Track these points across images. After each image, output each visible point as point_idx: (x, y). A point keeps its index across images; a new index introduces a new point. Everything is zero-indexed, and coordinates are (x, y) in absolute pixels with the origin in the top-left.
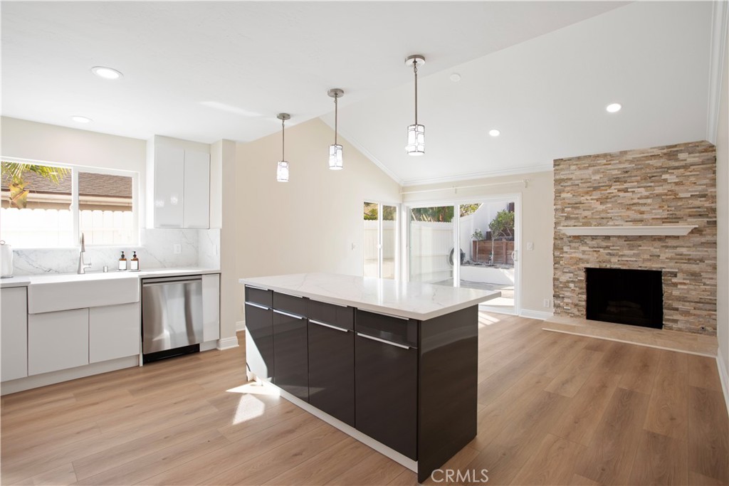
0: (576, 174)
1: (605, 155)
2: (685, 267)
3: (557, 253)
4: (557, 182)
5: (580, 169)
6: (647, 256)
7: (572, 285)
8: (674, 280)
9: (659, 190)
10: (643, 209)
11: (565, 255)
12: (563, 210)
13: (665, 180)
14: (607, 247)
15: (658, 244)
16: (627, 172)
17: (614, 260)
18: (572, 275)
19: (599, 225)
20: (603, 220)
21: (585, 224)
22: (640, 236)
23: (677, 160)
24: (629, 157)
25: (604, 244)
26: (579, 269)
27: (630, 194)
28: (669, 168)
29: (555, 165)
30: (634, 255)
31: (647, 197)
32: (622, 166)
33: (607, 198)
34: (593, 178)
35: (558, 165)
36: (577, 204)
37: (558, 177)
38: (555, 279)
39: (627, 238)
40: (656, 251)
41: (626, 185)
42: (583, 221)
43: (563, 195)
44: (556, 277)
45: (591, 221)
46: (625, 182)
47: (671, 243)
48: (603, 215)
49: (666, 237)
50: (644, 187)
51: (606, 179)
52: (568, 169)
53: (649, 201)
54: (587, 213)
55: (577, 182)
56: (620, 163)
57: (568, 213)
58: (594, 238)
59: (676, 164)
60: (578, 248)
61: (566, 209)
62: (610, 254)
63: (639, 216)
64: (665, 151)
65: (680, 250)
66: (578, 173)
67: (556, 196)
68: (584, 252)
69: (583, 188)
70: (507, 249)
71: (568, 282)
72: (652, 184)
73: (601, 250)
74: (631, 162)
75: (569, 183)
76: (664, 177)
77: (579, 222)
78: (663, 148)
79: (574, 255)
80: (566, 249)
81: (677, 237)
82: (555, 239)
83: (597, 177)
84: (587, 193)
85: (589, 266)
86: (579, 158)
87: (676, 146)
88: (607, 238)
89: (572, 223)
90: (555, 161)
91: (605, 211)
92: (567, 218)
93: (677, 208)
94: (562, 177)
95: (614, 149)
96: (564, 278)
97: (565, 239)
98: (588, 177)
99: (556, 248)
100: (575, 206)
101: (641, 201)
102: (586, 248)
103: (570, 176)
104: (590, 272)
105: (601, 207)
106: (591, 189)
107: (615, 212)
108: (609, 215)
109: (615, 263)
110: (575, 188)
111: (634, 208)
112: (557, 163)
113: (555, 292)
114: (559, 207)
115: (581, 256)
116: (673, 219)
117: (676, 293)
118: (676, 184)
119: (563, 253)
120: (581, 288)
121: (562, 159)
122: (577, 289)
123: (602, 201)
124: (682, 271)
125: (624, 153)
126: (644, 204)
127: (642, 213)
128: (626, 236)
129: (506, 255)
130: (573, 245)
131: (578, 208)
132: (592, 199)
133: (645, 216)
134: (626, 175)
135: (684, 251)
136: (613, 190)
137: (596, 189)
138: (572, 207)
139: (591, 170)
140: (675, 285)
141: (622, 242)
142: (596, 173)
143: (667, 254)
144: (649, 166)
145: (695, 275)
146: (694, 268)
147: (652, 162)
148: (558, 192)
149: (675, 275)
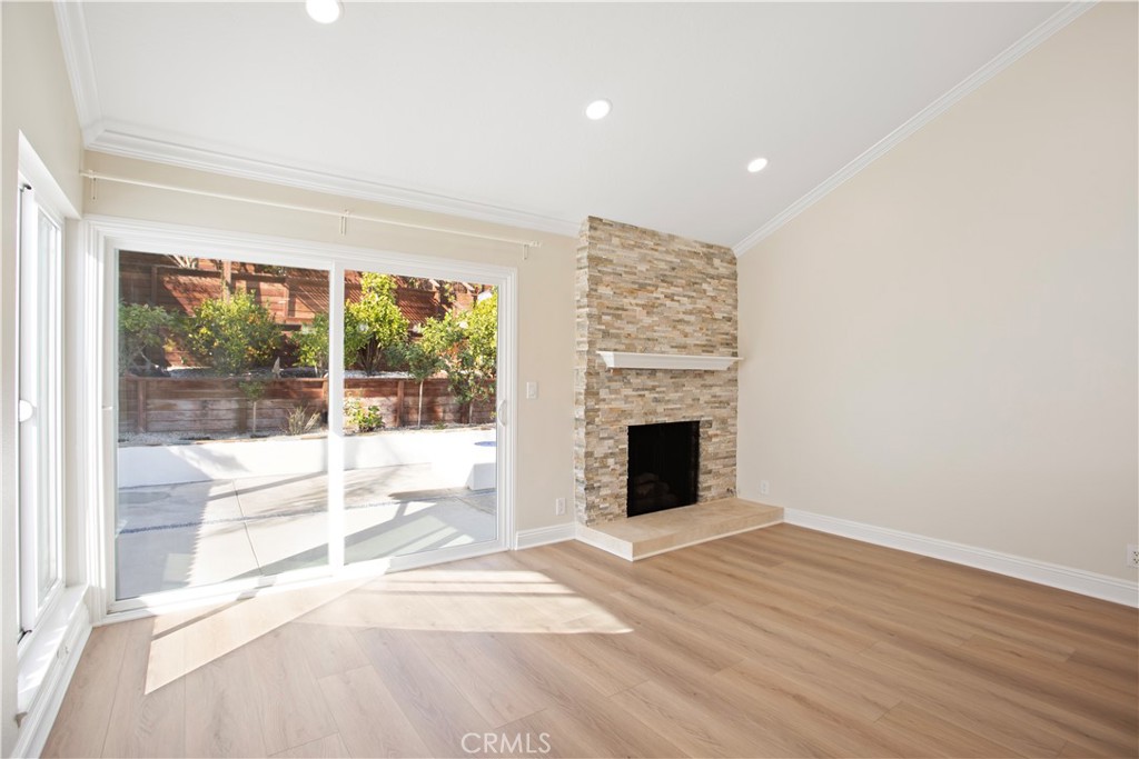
0: (621, 256)
1: (654, 234)
2: (717, 412)
3: (591, 403)
4: (594, 261)
5: (623, 246)
6: (689, 401)
7: (611, 461)
8: (711, 432)
9: (700, 305)
10: (688, 329)
11: (602, 406)
12: (599, 319)
13: (705, 291)
14: (653, 389)
15: (699, 382)
16: (674, 269)
17: (660, 409)
18: (611, 441)
19: (644, 350)
20: (650, 343)
21: (629, 348)
22: (685, 371)
23: (712, 266)
24: (676, 246)
25: (650, 383)
26: (621, 430)
27: (676, 304)
28: (708, 275)
29: (591, 228)
30: (681, 400)
31: (691, 313)
32: (669, 258)
33: (653, 306)
34: (639, 268)
35: (595, 229)
36: (618, 309)
37: (594, 252)
38: (588, 455)
39: (673, 374)
40: (697, 392)
41: (673, 290)
42: (627, 341)
43: (602, 290)
44: (590, 450)
45: (636, 342)
46: (672, 283)
47: (709, 380)
48: (649, 334)
49: (706, 371)
50: (689, 297)
51: (652, 274)
52: (609, 241)
53: (692, 318)
54: (631, 329)
55: (620, 269)
56: (667, 252)
57: (607, 324)
58: (639, 372)
59: (711, 271)
60: (617, 392)
61: (604, 317)
62: (656, 400)
63: (682, 340)
64: (704, 250)
66: (620, 252)
67: (591, 289)
68: (626, 398)
69: (626, 282)
71: (606, 456)
72: (694, 294)
73: (646, 393)
74: (678, 254)
75: (609, 269)
76: (705, 286)
77: (620, 343)
79: (614, 405)
80: (603, 393)
81: (712, 372)
82: (589, 374)
83: (643, 267)
84: (632, 292)
85: (633, 422)
86: (623, 226)
87: (710, 247)
88: (653, 372)
89: (612, 343)
90: (591, 219)
91: (650, 328)
92: (606, 334)
93: (715, 332)
94: (600, 254)
95: (662, 228)
96: (599, 452)
97: (603, 375)
98: (632, 264)
99: (590, 392)
100: (618, 312)
101: (687, 318)
102: (629, 392)
103: (611, 257)
104: (633, 430)
105: (647, 320)
106: (636, 286)
107: (662, 331)
108: (656, 335)
109: (661, 415)
110: (617, 279)
111: (680, 327)
112: (594, 223)
113: (588, 479)
114: (595, 311)
115: (623, 406)
116: (708, 348)
117: (710, 449)
118: (714, 299)
119: (599, 401)
120: (622, 465)
121: (601, 220)
122: (618, 467)
123: (650, 308)
124: (715, 418)
125: (672, 237)
126: (688, 323)
127: (686, 335)
128: (671, 371)
130: (614, 385)
131: (618, 317)
132: (637, 305)
133: (689, 341)
134: (673, 274)
135: (716, 390)
136: (659, 294)
137: (642, 287)
138: (615, 316)
139: (635, 254)
140: (710, 437)
141: (668, 380)
142: (643, 259)
143: (705, 396)
144: (692, 266)
145: (724, 421)
146: (723, 412)
147: (694, 261)
148: (594, 281)
149: (710, 424)
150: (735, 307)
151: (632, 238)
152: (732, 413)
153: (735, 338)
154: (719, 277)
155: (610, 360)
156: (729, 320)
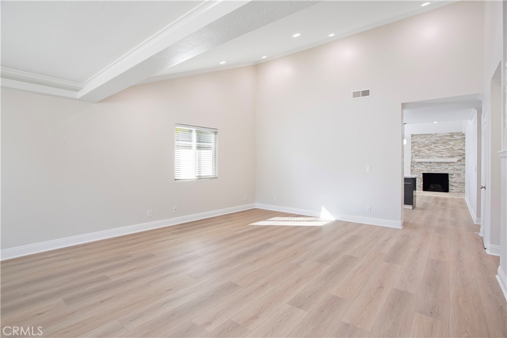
0: (419, 140)
1: (430, 134)
2: (455, 172)
3: (412, 168)
4: (412, 142)
5: (420, 138)
6: (444, 169)
8: (452, 176)
9: (448, 147)
10: (443, 153)
12: (414, 153)
13: (450, 144)
14: (430, 166)
15: (447, 165)
17: (433, 170)
19: (428, 158)
20: (429, 157)
21: (422, 158)
22: (442, 162)
23: (453, 137)
24: (438, 135)
25: (429, 165)
26: (420, 174)
27: (438, 148)
28: (451, 140)
30: (441, 168)
31: (444, 149)
39: (437, 163)
40: (447, 167)
41: (437, 145)
43: (414, 147)
45: (425, 157)
47: (451, 164)
48: (429, 155)
49: (450, 162)
50: (443, 146)
51: (430, 143)
52: (416, 138)
53: (444, 150)
54: (423, 154)
55: (419, 143)
56: (435, 137)
57: (416, 154)
58: (426, 162)
59: (453, 139)
60: (420, 166)
62: (431, 168)
63: (441, 155)
65: (454, 167)
68: (422, 168)
69: (422, 145)
72: (446, 145)
73: (428, 167)
74: (439, 137)
75: (417, 143)
76: (450, 143)
77: (420, 157)
78: (449, 133)
79: (418, 169)
80: (415, 166)
81: (453, 162)
82: (411, 163)
83: (427, 142)
84: (423, 147)
85: (424, 172)
86: (420, 135)
87: (453, 133)
88: (430, 162)
89: (418, 157)
91: (430, 153)
92: (416, 156)
93: (454, 153)
94: (414, 141)
95: (433, 132)
97: (415, 163)
98: (424, 141)
99: (411, 166)
100: (419, 151)
101: (442, 150)
102: (423, 166)
103: (417, 141)
104: (424, 174)
105: (428, 152)
107: (433, 154)
108: (431, 155)
109: (433, 171)
110: (419, 145)
111: (440, 153)
112: (412, 136)
114: (413, 151)
115: (421, 169)
116: (452, 157)
117: (453, 180)
118: (453, 145)
119: (414, 168)
120: (421, 180)
121: (414, 135)
123: (429, 150)
124: (455, 173)
125: (436, 134)
126: (443, 152)
127: (442, 154)
130: (418, 165)
132: (425, 149)
134: (437, 141)
135: (455, 167)
136: (433, 146)
137: (426, 146)
139: (424, 139)
140: (453, 178)
141: (435, 164)
142: (426, 140)
143: (451, 168)
144: (445, 139)
145: (459, 174)
146: (459, 172)
147: (445, 138)
148: (412, 147)
149: (453, 175)
150: (464, 146)
151: (423, 136)
152: (463, 172)
153: (464, 154)
154: (456, 140)
155: (418, 160)
156: (461, 149)
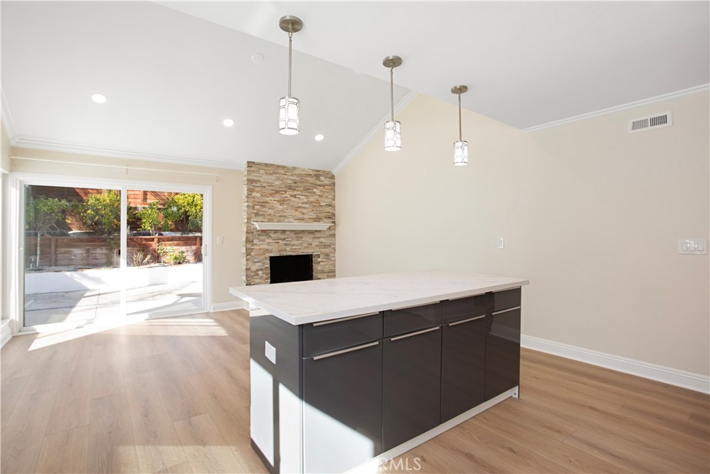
0: (264, 178)
1: (284, 167)
2: (323, 250)
3: (249, 246)
4: (250, 181)
5: (267, 174)
6: (306, 245)
7: (260, 273)
8: (319, 260)
9: (312, 199)
10: (304, 211)
11: (255, 247)
12: (253, 208)
13: (315, 193)
14: (284, 239)
15: (311, 236)
16: (296, 183)
17: (288, 248)
18: (260, 264)
19: (279, 221)
20: (282, 218)
21: (270, 221)
22: (303, 231)
23: (320, 180)
24: (297, 172)
25: (282, 237)
26: (266, 258)
27: (297, 199)
28: (317, 185)
29: (248, 166)
30: (300, 244)
31: (306, 203)
32: (293, 178)
33: (284, 201)
34: (276, 183)
35: (251, 167)
36: (264, 203)
37: (250, 177)
38: (247, 269)
39: (296, 232)
40: (310, 241)
41: (295, 193)
42: (269, 217)
43: (254, 194)
44: (248, 267)
45: (274, 218)
46: (295, 190)
47: (317, 235)
48: (281, 214)
49: (316, 231)
50: (305, 196)
51: (283, 186)
52: (258, 172)
53: (307, 206)
54: (271, 212)
55: (264, 185)
56: (292, 175)
57: (257, 210)
58: (276, 231)
59: (319, 183)
60: (263, 241)
61: (256, 207)
62: (285, 244)
63: (301, 216)
64: (315, 173)
66: (265, 177)
67: (249, 194)
68: (269, 244)
69: (268, 190)
70: (56, 247)
71: (257, 270)
72: (308, 194)
73: (280, 241)
74: (298, 176)
75: (258, 185)
76: (315, 190)
77: (265, 218)
79: (261, 247)
80: (256, 241)
81: (320, 231)
82: (247, 232)
83: (278, 183)
84: (271, 195)
85: (272, 255)
86: (266, 165)
87: (319, 171)
88: (284, 231)
89: (260, 218)
90: (248, 162)
91: (282, 211)
92: (257, 214)
93: (320, 212)
94: (254, 178)
95: (289, 164)
96: (254, 268)
97: (255, 233)
98: (271, 181)
99: (248, 241)
100: (263, 204)
101: (303, 205)
102: (270, 241)
103: (259, 179)
104: (272, 259)
105: (281, 208)
106: (274, 192)
107: (289, 212)
108: (285, 214)
109: (289, 252)
110: (263, 189)
111: (300, 210)
112: (250, 164)
113: (247, 281)
114: (251, 204)
115: (267, 247)
116: (318, 219)
117: (319, 268)
118: (320, 196)
119: (253, 245)
120: (267, 274)
121: (254, 163)
122: (264, 275)
123: (282, 202)
124: (322, 253)
125: (295, 168)
126: (304, 208)
127: (303, 214)
128: (294, 231)
129: (56, 254)
130: (261, 238)
131: (264, 206)
132: (275, 200)
133: (305, 216)
134: (296, 185)
135: (322, 240)
136: (287, 195)
137: (277, 192)
138: (261, 206)
139: (274, 177)
140: (319, 263)
141: (293, 235)
142: (278, 179)
143: (315, 242)
144: (307, 181)
145: (327, 255)
146: (327, 250)
147: (308, 179)
148: (250, 191)
149: (319, 256)
150: (334, 200)
151: (271, 170)
152: (333, 251)
153: (334, 215)
154: (323, 186)
155: (257, 226)
156: (330, 206)
